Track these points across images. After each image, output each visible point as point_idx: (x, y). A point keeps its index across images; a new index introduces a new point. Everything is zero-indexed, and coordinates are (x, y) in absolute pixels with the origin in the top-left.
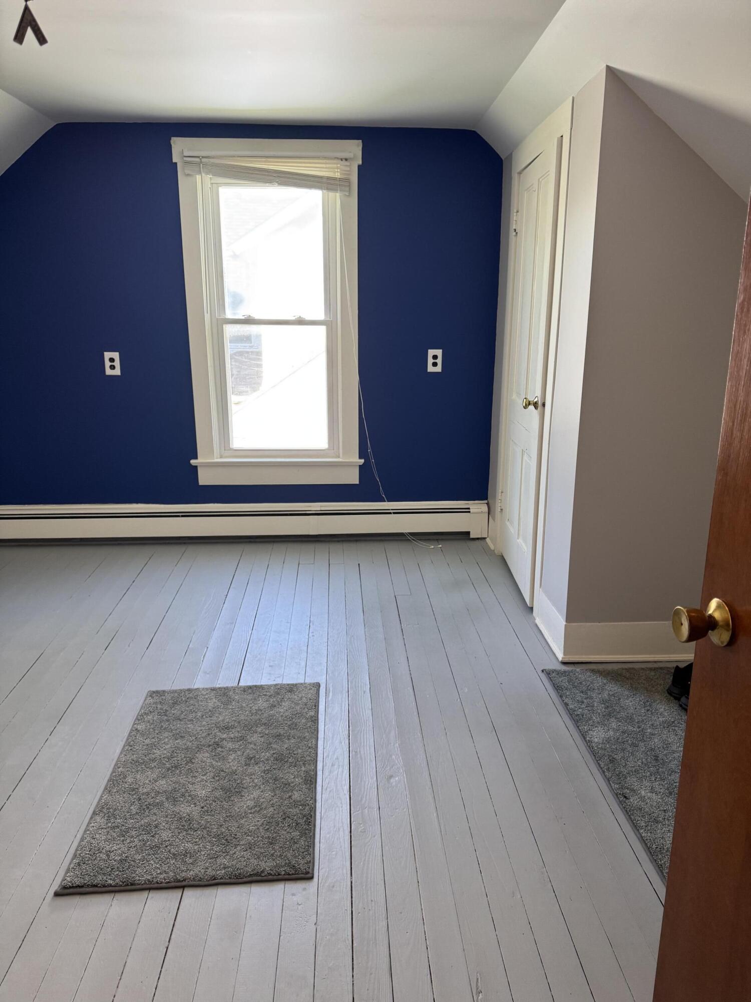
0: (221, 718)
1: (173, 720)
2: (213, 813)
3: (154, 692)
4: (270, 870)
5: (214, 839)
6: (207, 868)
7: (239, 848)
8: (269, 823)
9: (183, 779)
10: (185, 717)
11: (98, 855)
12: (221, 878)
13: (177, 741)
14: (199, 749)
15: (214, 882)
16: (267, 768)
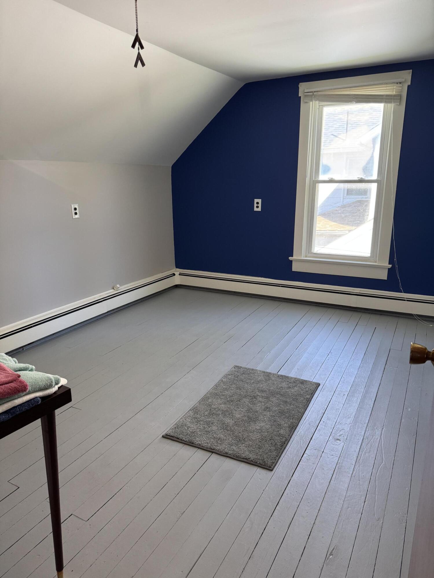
0: (261, 386)
1: (239, 381)
2: (239, 426)
3: (236, 366)
4: (253, 459)
5: (234, 437)
6: (225, 448)
7: (244, 445)
8: (262, 439)
9: (232, 408)
10: (246, 381)
11: (184, 427)
12: (230, 455)
13: (237, 390)
14: (245, 397)
15: (226, 455)
16: (273, 414)
